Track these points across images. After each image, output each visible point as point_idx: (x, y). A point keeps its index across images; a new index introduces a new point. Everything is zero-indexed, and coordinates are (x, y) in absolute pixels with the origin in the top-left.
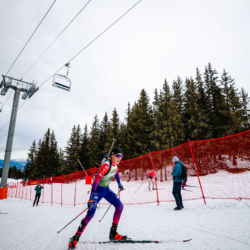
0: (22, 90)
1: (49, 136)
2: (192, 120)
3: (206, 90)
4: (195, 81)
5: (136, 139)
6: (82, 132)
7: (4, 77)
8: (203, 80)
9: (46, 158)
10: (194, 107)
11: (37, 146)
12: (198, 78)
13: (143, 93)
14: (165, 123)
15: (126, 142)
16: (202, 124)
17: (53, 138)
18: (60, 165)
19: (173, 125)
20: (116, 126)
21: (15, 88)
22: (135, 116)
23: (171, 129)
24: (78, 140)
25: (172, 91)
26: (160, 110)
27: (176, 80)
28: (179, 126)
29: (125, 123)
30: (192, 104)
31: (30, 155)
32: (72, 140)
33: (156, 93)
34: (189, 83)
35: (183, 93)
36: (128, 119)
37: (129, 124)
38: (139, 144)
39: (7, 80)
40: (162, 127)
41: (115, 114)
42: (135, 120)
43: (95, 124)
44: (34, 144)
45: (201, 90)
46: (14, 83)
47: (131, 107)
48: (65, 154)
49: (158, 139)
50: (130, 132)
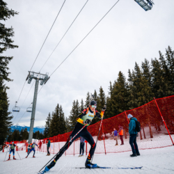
0: (40, 79)
1: (59, 109)
2: (160, 90)
3: (169, 66)
4: (159, 61)
5: (118, 108)
6: (80, 105)
7: (29, 72)
8: (166, 59)
9: (57, 125)
10: (161, 80)
11: (51, 116)
12: (161, 58)
13: (120, 74)
14: (139, 94)
15: (111, 110)
16: (169, 92)
17: (61, 110)
18: (66, 129)
19: (145, 95)
20: (103, 99)
21: (36, 78)
22: (116, 90)
23: (144, 98)
24: (77, 111)
25: (142, 70)
26: (134, 84)
27: (144, 62)
28: (151, 96)
29: (110, 96)
30: (159, 78)
31: (47, 123)
32: (73, 111)
33: (129, 72)
34: (155, 63)
35: (151, 70)
36: (111, 93)
37: (112, 96)
38: (120, 110)
39: (31, 74)
40: (137, 97)
41: (101, 91)
42: (116, 93)
43: (88, 99)
44: (49, 115)
45: (165, 67)
46: (35, 76)
47: (112, 85)
48: (70, 121)
49: (135, 106)
50: (113, 103)
